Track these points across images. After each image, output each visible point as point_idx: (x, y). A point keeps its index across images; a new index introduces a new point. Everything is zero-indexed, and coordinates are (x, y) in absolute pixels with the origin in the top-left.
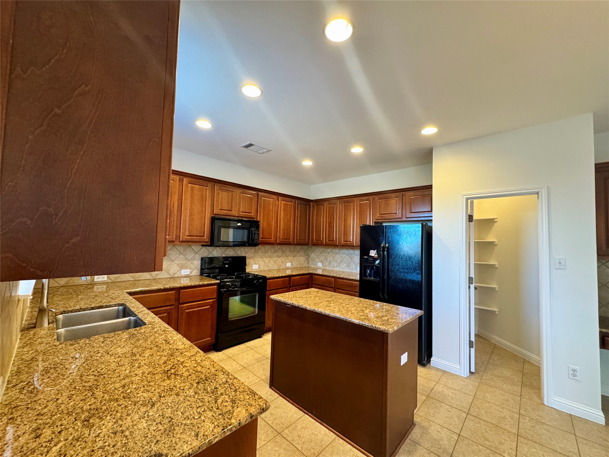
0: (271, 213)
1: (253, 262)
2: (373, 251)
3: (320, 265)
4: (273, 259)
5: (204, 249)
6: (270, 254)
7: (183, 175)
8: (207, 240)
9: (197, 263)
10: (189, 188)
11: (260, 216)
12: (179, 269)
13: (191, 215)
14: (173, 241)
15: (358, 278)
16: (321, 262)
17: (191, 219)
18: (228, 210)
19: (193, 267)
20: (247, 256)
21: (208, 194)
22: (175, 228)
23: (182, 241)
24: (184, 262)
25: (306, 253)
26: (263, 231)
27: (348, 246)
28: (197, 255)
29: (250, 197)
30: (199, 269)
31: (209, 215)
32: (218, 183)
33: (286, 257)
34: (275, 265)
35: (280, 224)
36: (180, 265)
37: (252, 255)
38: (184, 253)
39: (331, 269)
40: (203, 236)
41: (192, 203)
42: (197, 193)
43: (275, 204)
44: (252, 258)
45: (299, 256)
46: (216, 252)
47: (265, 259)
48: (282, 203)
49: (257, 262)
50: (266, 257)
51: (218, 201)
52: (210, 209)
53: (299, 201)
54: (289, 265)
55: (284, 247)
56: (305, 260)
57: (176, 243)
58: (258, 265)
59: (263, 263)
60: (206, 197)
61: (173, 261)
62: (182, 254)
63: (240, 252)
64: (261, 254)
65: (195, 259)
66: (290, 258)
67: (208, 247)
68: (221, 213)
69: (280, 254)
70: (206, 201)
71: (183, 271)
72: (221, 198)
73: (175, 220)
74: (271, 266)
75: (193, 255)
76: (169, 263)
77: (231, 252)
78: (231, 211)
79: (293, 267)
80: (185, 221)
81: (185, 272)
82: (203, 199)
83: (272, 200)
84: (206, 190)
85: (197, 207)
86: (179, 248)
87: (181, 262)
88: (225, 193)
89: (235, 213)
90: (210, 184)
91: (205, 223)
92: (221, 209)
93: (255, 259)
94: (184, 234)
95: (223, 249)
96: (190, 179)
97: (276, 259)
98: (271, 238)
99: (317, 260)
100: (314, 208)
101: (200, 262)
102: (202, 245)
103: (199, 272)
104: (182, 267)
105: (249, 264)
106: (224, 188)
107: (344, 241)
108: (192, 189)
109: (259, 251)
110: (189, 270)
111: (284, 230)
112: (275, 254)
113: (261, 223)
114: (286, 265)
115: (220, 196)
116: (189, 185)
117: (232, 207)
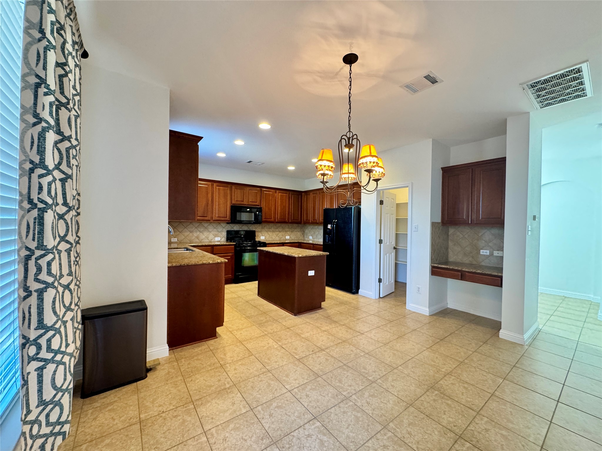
0: (271, 201)
1: (261, 235)
2: (329, 225)
3: (311, 237)
4: (276, 233)
5: (228, 225)
6: (273, 229)
7: (214, 182)
8: (229, 220)
9: (224, 234)
10: (217, 189)
11: (263, 204)
12: (214, 237)
13: (219, 205)
14: (209, 220)
15: (322, 244)
16: (312, 236)
17: (219, 208)
18: (241, 201)
19: (222, 236)
20: (256, 230)
21: (228, 192)
22: (210, 213)
23: (214, 220)
24: (217, 233)
25: (302, 230)
26: (265, 213)
27: (315, 223)
28: (224, 229)
29: (256, 192)
30: (226, 237)
31: (229, 204)
32: (234, 185)
33: (286, 231)
34: (277, 237)
35: (278, 209)
36: (214, 235)
37: (259, 230)
38: (216, 228)
39: (317, 240)
40: (226, 217)
41: (219, 197)
42: (222, 192)
43: (274, 196)
44: (260, 232)
45: (296, 232)
46: (236, 227)
47: (269, 233)
48: (278, 195)
49: (264, 235)
50: (270, 232)
51: (234, 196)
52: (230, 201)
53: (292, 193)
54: (288, 237)
55: (283, 225)
56: (301, 234)
57: (211, 221)
58: (264, 237)
59: (269, 236)
60: (227, 193)
61: (210, 232)
62: (215, 228)
63: (252, 228)
64: (266, 229)
65: (223, 232)
66: (288, 233)
67: (230, 224)
68: (236, 203)
69: (280, 230)
70: (227, 196)
71: (216, 238)
72: (237, 194)
73: (210, 208)
74: (274, 237)
75: (222, 229)
76: (208, 233)
77: (245, 228)
78: (243, 201)
79: (291, 239)
80: (216, 208)
81: (217, 239)
82: (225, 196)
83: (271, 193)
84: (227, 189)
85: (222, 200)
86: (213, 224)
87: (215, 233)
88: (239, 191)
89: (245, 203)
90: (229, 186)
91: (227, 209)
92: (236, 201)
93: (262, 233)
94: (216, 216)
95: (240, 225)
96: (217, 184)
97: (278, 233)
98: (271, 219)
99: (309, 234)
100: (304, 196)
101: (226, 233)
102: (227, 223)
103: (226, 239)
104: (216, 236)
105: (258, 236)
106: (238, 188)
107: (313, 220)
108: (219, 189)
109: (265, 228)
110: (219, 238)
111: (281, 213)
112: (277, 230)
113: (263, 209)
114: (285, 238)
115: (236, 193)
116: (217, 187)
117: (244, 199)
